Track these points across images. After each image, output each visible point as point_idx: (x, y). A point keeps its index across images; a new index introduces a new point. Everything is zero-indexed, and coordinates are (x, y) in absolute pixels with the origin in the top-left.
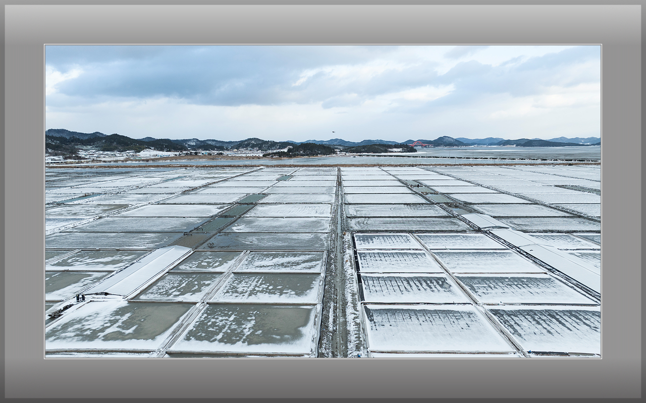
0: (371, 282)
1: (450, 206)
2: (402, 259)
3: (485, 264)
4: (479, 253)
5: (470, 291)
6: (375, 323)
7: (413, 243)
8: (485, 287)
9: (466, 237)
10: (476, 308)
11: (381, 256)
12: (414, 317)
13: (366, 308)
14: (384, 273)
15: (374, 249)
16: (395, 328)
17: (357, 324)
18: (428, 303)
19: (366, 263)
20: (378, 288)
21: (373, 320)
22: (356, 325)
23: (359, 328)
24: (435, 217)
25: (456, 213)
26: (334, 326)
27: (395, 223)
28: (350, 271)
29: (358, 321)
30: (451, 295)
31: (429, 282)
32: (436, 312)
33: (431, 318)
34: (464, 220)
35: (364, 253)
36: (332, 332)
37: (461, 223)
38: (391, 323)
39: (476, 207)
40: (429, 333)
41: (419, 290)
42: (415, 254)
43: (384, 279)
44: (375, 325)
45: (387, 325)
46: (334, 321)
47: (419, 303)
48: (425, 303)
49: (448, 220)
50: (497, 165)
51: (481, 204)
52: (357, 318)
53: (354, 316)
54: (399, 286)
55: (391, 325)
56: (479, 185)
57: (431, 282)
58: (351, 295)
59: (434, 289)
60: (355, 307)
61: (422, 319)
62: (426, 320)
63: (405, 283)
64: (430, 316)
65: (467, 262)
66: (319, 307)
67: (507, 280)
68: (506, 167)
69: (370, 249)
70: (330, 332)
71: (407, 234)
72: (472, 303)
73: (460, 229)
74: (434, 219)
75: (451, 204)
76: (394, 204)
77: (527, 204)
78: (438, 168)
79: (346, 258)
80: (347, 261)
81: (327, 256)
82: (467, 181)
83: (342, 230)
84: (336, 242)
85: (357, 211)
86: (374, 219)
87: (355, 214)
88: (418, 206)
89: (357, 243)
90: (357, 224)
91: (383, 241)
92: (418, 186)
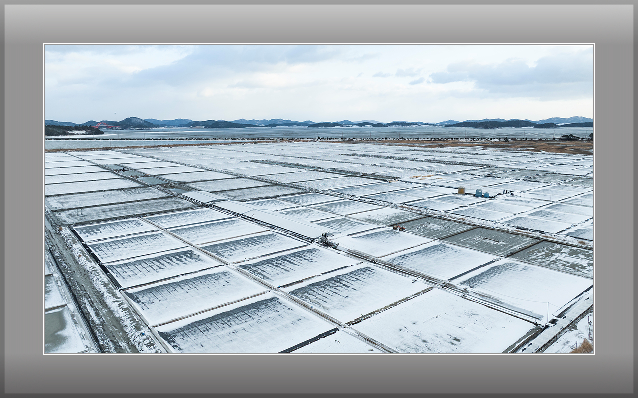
0: (119, 270)
1: (166, 187)
2: (141, 242)
3: (220, 232)
4: (212, 224)
5: (218, 256)
6: (143, 303)
7: (145, 226)
8: (228, 250)
9: (194, 212)
10: (229, 267)
11: (117, 243)
12: (178, 289)
13: (126, 293)
14: (129, 258)
15: (106, 239)
16: (165, 302)
17: (124, 309)
18: (186, 274)
19: (104, 253)
20: (130, 273)
21: (140, 301)
22: (124, 311)
23: (129, 311)
24: (156, 199)
25: (175, 193)
26: (99, 319)
27: (115, 209)
28: (90, 265)
29: (125, 306)
30: (203, 263)
31: (178, 257)
32: (196, 279)
33: (194, 285)
34: (186, 198)
35: (96, 244)
36: (100, 325)
37: (184, 201)
38: (160, 299)
39: (191, 185)
40: (197, 297)
41: (172, 265)
42: (153, 235)
43: (133, 264)
44: (145, 305)
45: (156, 301)
46: (97, 314)
47: (177, 276)
48: (183, 275)
49: (170, 200)
50: (195, 145)
51: (195, 182)
52: (122, 304)
53: (117, 304)
54: (150, 267)
55: (160, 301)
56: (186, 165)
57: (180, 257)
58: (103, 286)
59: (186, 261)
60: (114, 295)
61: (186, 288)
62: (191, 288)
63: (156, 262)
64: (193, 284)
65: (205, 233)
66: (72, 306)
67: (243, 241)
68: (203, 147)
69: (101, 240)
70: (98, 325)
71: (136, 219)
72: (223, 264)
73: (185, 206)
74: (156, 201)
75: (166, 185)
76: (105, 191)
77: (234, 178)
78: (136, 151)
79: (76, 253)
80: (80, 256)
81: (50, 255)
82: (173, 162)
83: (54, 226)
84: (53, 240)
85: (62, 203)
86: (88, 209)
87: (60, 206)
88: (133, 190)
89: (82, 236)
90: (70, 217)
91: (112, 229)
92: (123, 170)
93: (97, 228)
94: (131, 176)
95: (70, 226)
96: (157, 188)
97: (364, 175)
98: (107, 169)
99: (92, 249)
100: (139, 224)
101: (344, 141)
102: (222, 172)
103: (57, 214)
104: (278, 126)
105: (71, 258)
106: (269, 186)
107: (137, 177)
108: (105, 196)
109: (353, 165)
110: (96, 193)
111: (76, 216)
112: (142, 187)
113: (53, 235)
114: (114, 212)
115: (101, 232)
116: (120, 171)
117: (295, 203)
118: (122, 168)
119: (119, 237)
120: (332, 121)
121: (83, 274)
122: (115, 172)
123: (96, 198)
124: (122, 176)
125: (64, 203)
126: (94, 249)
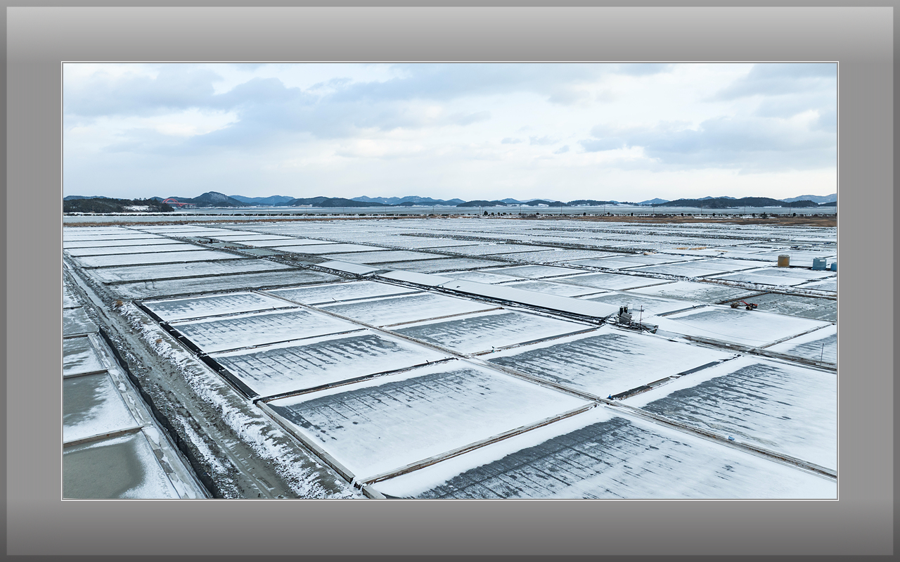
2: (271, 323)
4: (388, 300)
5: (433, 344)
8: (445, 335)
9: (349, 285)
10: (469, 362)
11: (226, 325)
14: (256, 346)
15: (205, 317)
19: (204, 338)
25: (305, 264)
28: (180, 356)
30: (410, 355)
31: (353, 345)
41: (348, 357)
42: (289, 314)
49: (298, 272)
51: (328, 254)
54: (305, 360)
56: (304, 238)
57: (358, 344)
59: (374, 352)
63: (313, 353)
67: (463, 323)
71: (250, 293)
72: (455, 357)
75: (285, 257)
77: (389, 250)
78: (223, 225)
79: (152, 337)
80: (158, 342)
81: (103, 341)
83: (107, 301)
84: (105, 319)
85: (119, 275)
86: (164, 281)
87: (117, 279)
88: (233, 261)
89: (158, 313)
90: (135, 291)
91: (211, 305)
92: (211, 242)
93: (185, 304)
94: (226, 248)
95: (135, 301)
96: (272, 259)
98: (186, 241)
99: (181, 332)
100: (259, 299)
102: (364, 244)
103: (112, 287)
104: (414, 206)
105: (141, 345)
106: (450, 258)
107: (235, 249)
108: (189, 268)
110: (174, 265)
111: (145, 290)
112: (247, 259)
113: (106, 312)
114: (208, 286)
115: (192, 309)
116: (208, 243)
117: (514, 275)
118: (209, 240)
119: (225, 315)
120: (489, 200)
121: (168, 371)
122: (200, 244)
123: (174, 269)
124: (211, 248)
125: (122, 275)
126: (186, 333)
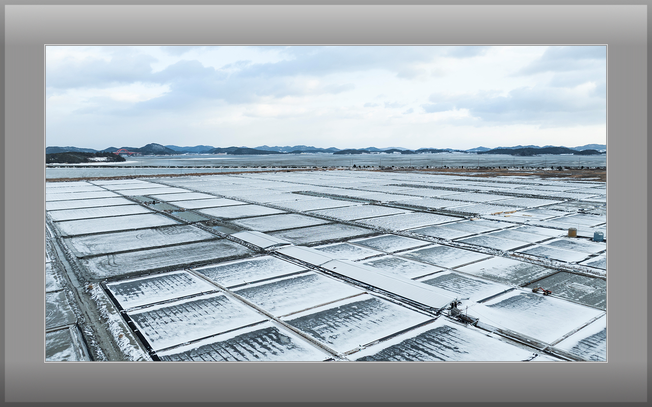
1: (208, 225)
2: (200, 311)
5: (316, 339)
7: (199, 285)
8: (326, 328)
11: (168, 313)
15: (152, 305)
19: (154, 331)
24: (201, 241)
25: (223, 234)
27: (155, 257)
28: (137, 354)
30: (300, 353)
31: (260, 340)
34: (238, 241)
35: (140, 315)
37: (236, 245)
39: (236, 222)
41: (257, 356)
42: (213, 299)
49: (218, 243)
50: (225, 174)
51: (240, 218)
56: (221, 196)
57: (263, 340)
59: (274, 350)
63: (231, 351)
67: (340, 312)
68: (233, 175)
69: (145, 307)
71: (183, 272)
72: (332, 357)
73: (240, 252)
75: (208, 223)
76: (137, 230)
77: (284, 213)
78: (162, 180)
79: (115, 329)
80: (120, 337)
81: (80, 334)
82: (206, 193)
83: (82, 281)
84: (81, 304)
85: (89, 246)
86: (122, 255)
87: (87, 251)
88: (170, 228)
89: (119, 298)
90: (100, 267)
91: (156, 288)
92: (154, 203)
93: (137, 285)
94: (165, 211)
95: (102, 282)
96: (198, 226)
97: (433, 211)
98: (136, 201)
99: (136, 324)
100: (190, 280)
101: (382, 169)
102: (267, 205)
103: (84, 263)
104: (302, 153)
105: (108, 338)
106: (329, 224)
107: (171, 212)
108: (139, 237)
109: (411, 197)
110: (128, 232)
111: (108, 266)
112: (180, 225)
113: (81, 295)
114: (154, 260)
115: (143, 293)
116: (150, 203)
117: (376, 248)
118: (152, 200)
119: (168, 301)
120: (357, 148)
122: (145, 205)
123: (129, 239)
124: (154, 210)
125: (91, 245)
126: (140, 324)
